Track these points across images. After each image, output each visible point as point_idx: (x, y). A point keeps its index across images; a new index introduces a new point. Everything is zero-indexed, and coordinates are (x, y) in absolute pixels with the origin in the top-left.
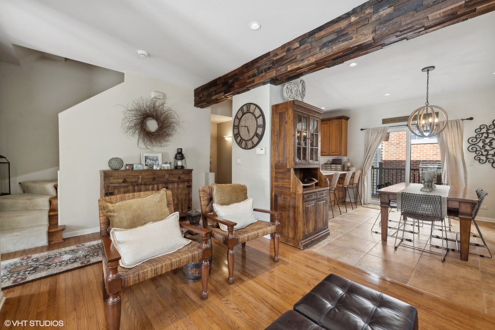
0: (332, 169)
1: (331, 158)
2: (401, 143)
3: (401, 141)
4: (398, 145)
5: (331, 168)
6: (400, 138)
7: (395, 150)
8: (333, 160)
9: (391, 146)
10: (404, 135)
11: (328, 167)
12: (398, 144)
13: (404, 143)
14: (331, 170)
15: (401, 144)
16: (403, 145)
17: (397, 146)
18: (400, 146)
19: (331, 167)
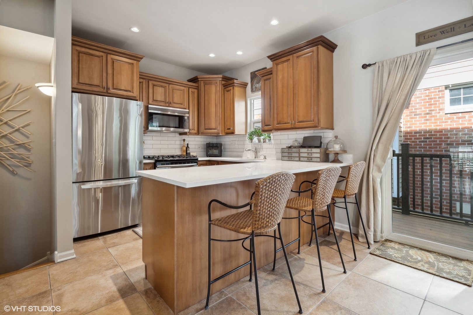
0: (302, 159)
1: (299, 135)
2: (433, 112)
3: (433, 109)
4: (428, 116)
5: (299, 155)
6: (431, 105)
7: (422, 124)
8: (305, 138)
9: (416, 118)
10: (437, 99)
11: (294, 155)
12: (428, 114)
13: (438, 111)
14: (300, 161)
15: (433, 114)
16: (438, 115)
17: (426, 117)
18: (432, 117)
19: (299, 153)
